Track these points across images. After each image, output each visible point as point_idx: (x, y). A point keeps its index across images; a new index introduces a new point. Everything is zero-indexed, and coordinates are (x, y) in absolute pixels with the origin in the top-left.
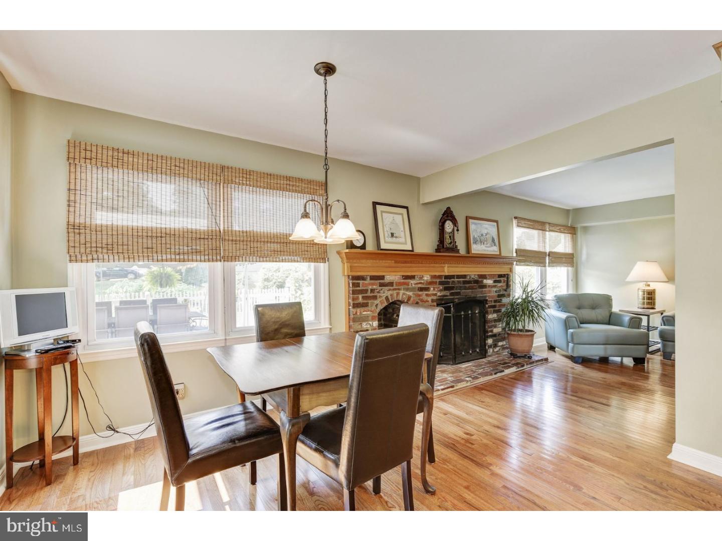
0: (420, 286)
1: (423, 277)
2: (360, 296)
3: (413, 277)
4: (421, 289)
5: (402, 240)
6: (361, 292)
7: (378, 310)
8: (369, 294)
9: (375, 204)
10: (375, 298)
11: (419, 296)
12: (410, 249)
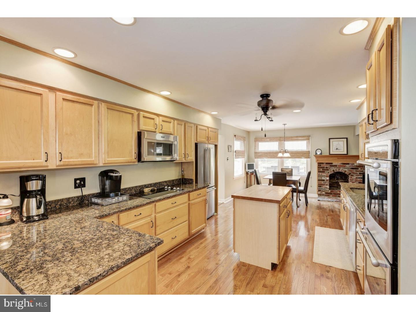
0: (352, 167)
1: (354, 164)
2: (321, 169)
3: (348, 164)
4: (353, 168)
5: (342, 150)
6: (322, 168)
7: (329, 174)
8: (325, 168)
9: (330, 139)
10: (328, 170)
11: (352, 171)
12: (346, 153)
